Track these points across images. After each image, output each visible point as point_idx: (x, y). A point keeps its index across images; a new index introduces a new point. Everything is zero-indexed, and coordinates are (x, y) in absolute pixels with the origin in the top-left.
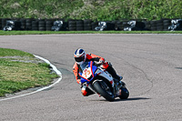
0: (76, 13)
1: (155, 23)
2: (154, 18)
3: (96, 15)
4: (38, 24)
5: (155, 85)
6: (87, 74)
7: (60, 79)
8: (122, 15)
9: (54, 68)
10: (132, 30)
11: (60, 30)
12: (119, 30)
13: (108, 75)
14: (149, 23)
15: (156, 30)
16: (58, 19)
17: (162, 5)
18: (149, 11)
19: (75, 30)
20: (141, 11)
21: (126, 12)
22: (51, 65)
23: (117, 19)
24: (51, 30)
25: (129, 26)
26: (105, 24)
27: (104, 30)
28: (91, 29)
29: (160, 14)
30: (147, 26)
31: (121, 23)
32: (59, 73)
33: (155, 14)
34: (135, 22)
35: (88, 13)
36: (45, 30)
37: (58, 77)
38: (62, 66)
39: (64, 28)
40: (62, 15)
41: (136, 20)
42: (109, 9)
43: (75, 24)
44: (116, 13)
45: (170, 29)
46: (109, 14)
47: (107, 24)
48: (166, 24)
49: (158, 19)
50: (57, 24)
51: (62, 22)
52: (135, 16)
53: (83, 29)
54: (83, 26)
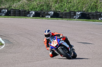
0: (16, 6)
1: (66, 13)
2: (65, 11)
3: (29, 7)
7: (4, 46)
8: (45, 7)
10: (51, 17)
11: (5, 15)
12: (43, 17)
14: (62, 14)
15: (66, 18)
16: (4, 9)
17: (71, 2)
18: (62, 6)
19: (15, 16)
20: (57, 6)
21: (48, 6)
23: (41, 10)
25: (49, 15)
26: (34, 13)
27: (33, 16)
28: (25, 16)
29: (69, 8)
30: (60, 16)
31: (44, 13)
32: (3, 42)
33: (66, 8)
34: (53, 13)
35: (24, 5)
37: (2, 45)
38: (5, 38)
39: (8, 14)
40: (7, 6)
41: (54, 11)
42: (37, 4)
43: (15, 12)
44: (41, 6)
45: (75, 18)
46: (37, 7)
47: (35, 13)
48: (72, 15)
49: (68, 11)
50: (4, 12)
51: (6, 11)
52: (53, 9)
53: (20, 16)
54: (20, 14)
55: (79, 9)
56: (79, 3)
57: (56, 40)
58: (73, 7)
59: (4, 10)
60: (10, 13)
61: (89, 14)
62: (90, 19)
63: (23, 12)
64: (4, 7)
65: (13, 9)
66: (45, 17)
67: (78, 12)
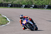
0: (15, 2)
1: (40, 6)
2: (40, 4)
3: (22, 3)
4: (3, 5)
5: (39, 26)
8: (30, 3)
9: (8, 19)
10: (33, 8)
11: (10, 7)
12: (29, 8)
13: (31, 22)
14: (38, 6)
15: (40, 8)
18: (38, 2)
19: (15, 7)
20: (36, 2)
21: (31, 2)
22: (7, 18)
23: (28, 4)
24: (7, 7)
27: (24, 7)
28: (20, 7)
29: (42, 3)
31: (30, 6)
34: (34, 6)
36: (5, 7)
37: (9, 22)
39: (11, 6)
40: (11, 2)
41: (34, 5)
42: (26, 1)
43: (15, 5)
44: (28, 2)
45: (45, 8)
46: (26, 2)
47: (25, 6)
48: (44, 7)
49: (41, 5)
50: (9, 5)
51: (11, 5)
52: (34, 4)
54: (17, 6)
55: (47, 4)
56: (47, 1)
58: (44, 3)
59: (9, 4)
63: (19, 5)
64: (9, 3)
65: (14, 4)
66: (30, 8)
67: (47, 5)
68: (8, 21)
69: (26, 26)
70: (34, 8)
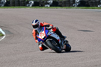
6: (42, 35)
7: (4, 37)
10: (51, 6)
13: (57, 35)
14: (61, 2)
19: (14, 6)
25: (48, 4)
26: (33, 3)
27: (32, 6)
30: (59, 4)
31: (43, 2)
32: (3, 33)
37: (3, 35)
38: (6, 29)
39: (7, 5)
43: (14, 2)
51: (6, 1)
53: (19, 6)
54: (19, 4)
57: (43, 32)
59: (3, 1)
60: (9, 3)
61: (88, 2)
62: (89, 6)
63: (22, 2)
66: (44, 6)
68: (1, 33)
69: (46, 44)
70: (53, 6)
